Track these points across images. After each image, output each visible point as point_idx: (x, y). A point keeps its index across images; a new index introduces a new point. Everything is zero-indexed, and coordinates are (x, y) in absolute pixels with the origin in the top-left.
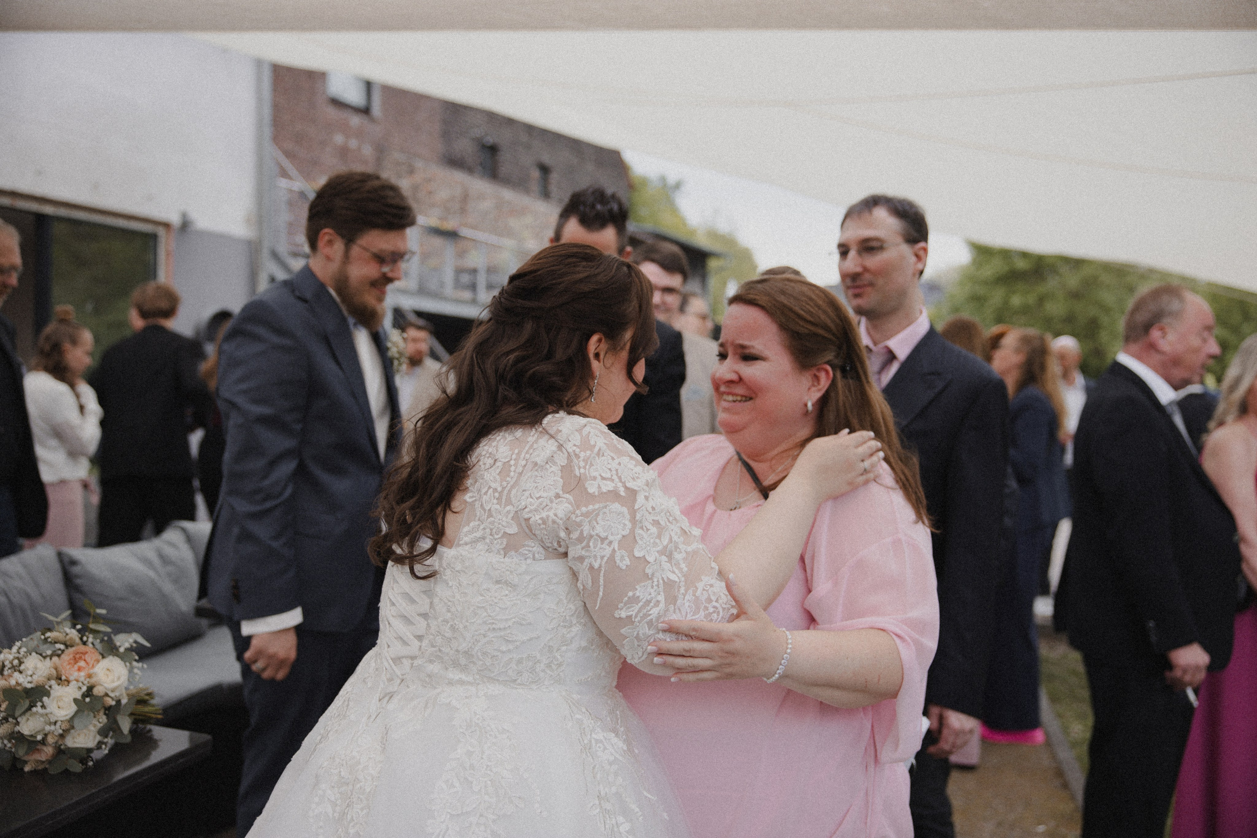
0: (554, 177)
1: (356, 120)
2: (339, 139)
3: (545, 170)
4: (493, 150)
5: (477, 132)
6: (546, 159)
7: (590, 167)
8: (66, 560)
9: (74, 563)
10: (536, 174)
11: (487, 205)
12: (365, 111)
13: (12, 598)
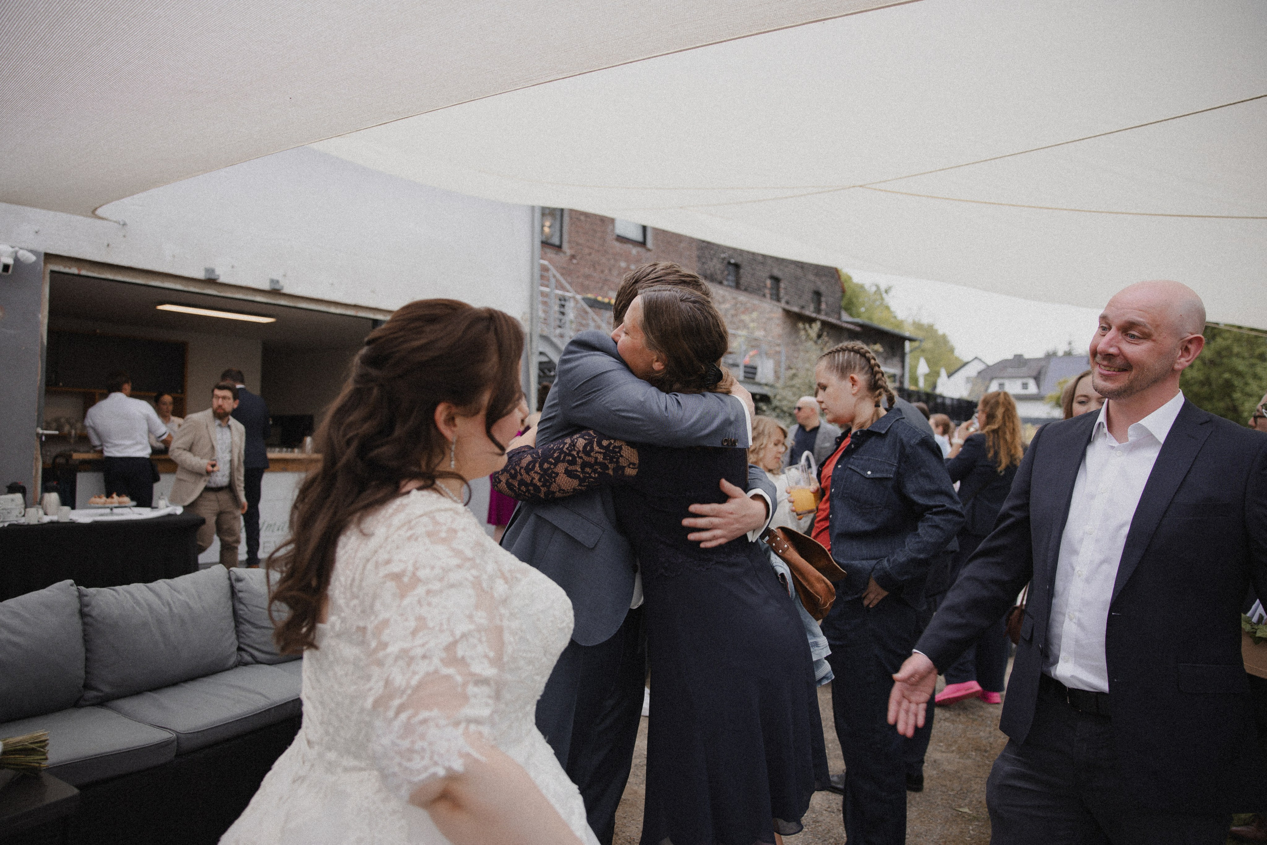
0: (782, 285)
1: (635, 251)
2: (623, 264)
3: (776, 280)
4: (737, 266)
5: (723, 256)
6: (776, 272)
7: (811, 277)
8: (233, 578)
9: (239, 580)
10: (769, 282)
11: (727, 306)
12: (643, 244)
13: (174, 609)
